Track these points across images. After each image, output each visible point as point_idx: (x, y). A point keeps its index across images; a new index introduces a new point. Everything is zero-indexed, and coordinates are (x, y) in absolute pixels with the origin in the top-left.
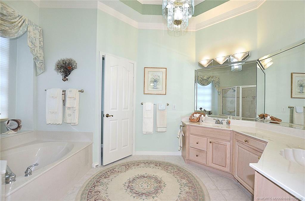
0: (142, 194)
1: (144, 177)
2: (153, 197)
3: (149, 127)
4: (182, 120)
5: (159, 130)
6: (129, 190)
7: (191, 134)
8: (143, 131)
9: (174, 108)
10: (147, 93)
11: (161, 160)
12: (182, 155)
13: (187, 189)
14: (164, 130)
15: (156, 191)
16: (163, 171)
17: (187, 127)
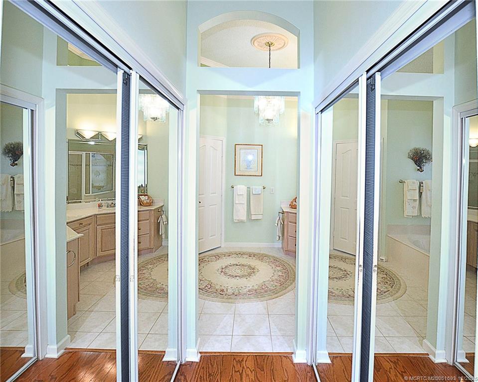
0: (236, 276)
1: (237, 265)
2: (246, 278)
3: (241, 213)
4: (282, 206)
5: (253, 217)
6: (222, 273)
7: (290, 222)
8: (234, 218)
9: (272, 191)
10: (238, 174)
11: (256, 251)
12: (282, 247)
13: (280, 274)
14: (260, 217)
15: (250, 275)
16: (257, 261)
17: (286, 215)
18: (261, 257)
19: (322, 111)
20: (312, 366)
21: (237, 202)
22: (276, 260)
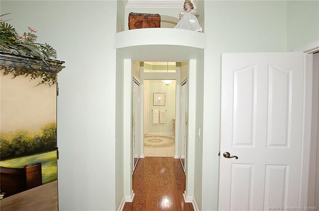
0: (155, 142)
1: (155, 139)
2: (159, 142)
4: (173, 118)
5: (161, 122)
8: (153, 123)
9: (170, 112)
10: (155, 105)
11: (163, 136)
14: (164, 122)
18: (165, 137)
19: (182, 85)
20: (179, 159)
21: (154, 116)
22: (170, 138)
